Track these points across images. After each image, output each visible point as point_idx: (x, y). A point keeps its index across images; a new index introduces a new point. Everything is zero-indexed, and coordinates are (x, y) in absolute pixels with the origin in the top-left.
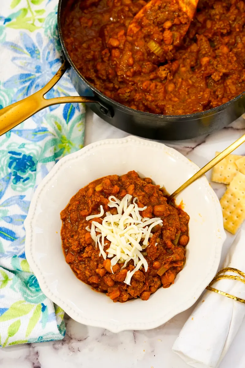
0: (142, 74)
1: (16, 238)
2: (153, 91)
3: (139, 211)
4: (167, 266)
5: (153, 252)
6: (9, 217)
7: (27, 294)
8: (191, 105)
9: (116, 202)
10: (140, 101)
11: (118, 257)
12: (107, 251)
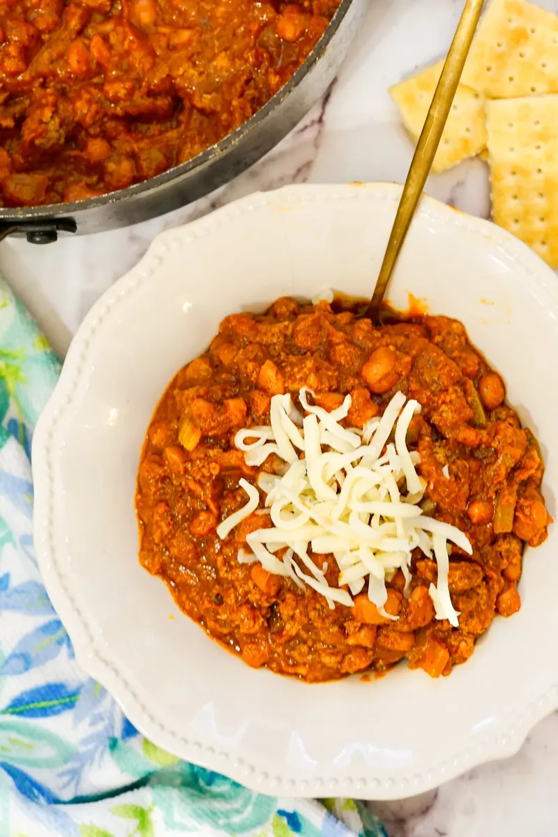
0: (45, 37)
1: (75, 694)
2: (109, 60)
3: (338, 422)
4: (510, 498)
5: (450, 494)
6: (14, 656)
7: (222, 813)
8: (236, 21)
9: (263, 440)
10: (101, 115)
11: (378, 576)
12: (341, 583)
